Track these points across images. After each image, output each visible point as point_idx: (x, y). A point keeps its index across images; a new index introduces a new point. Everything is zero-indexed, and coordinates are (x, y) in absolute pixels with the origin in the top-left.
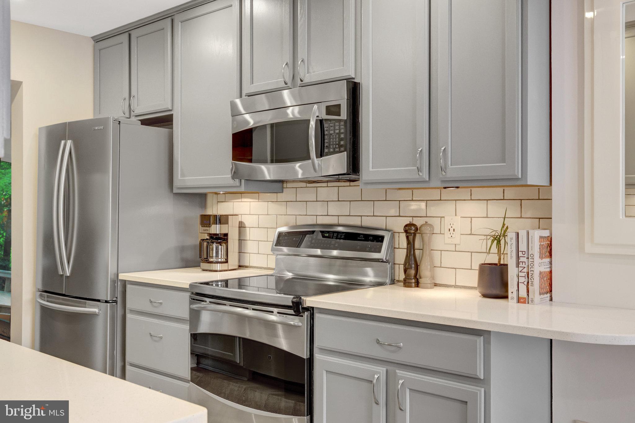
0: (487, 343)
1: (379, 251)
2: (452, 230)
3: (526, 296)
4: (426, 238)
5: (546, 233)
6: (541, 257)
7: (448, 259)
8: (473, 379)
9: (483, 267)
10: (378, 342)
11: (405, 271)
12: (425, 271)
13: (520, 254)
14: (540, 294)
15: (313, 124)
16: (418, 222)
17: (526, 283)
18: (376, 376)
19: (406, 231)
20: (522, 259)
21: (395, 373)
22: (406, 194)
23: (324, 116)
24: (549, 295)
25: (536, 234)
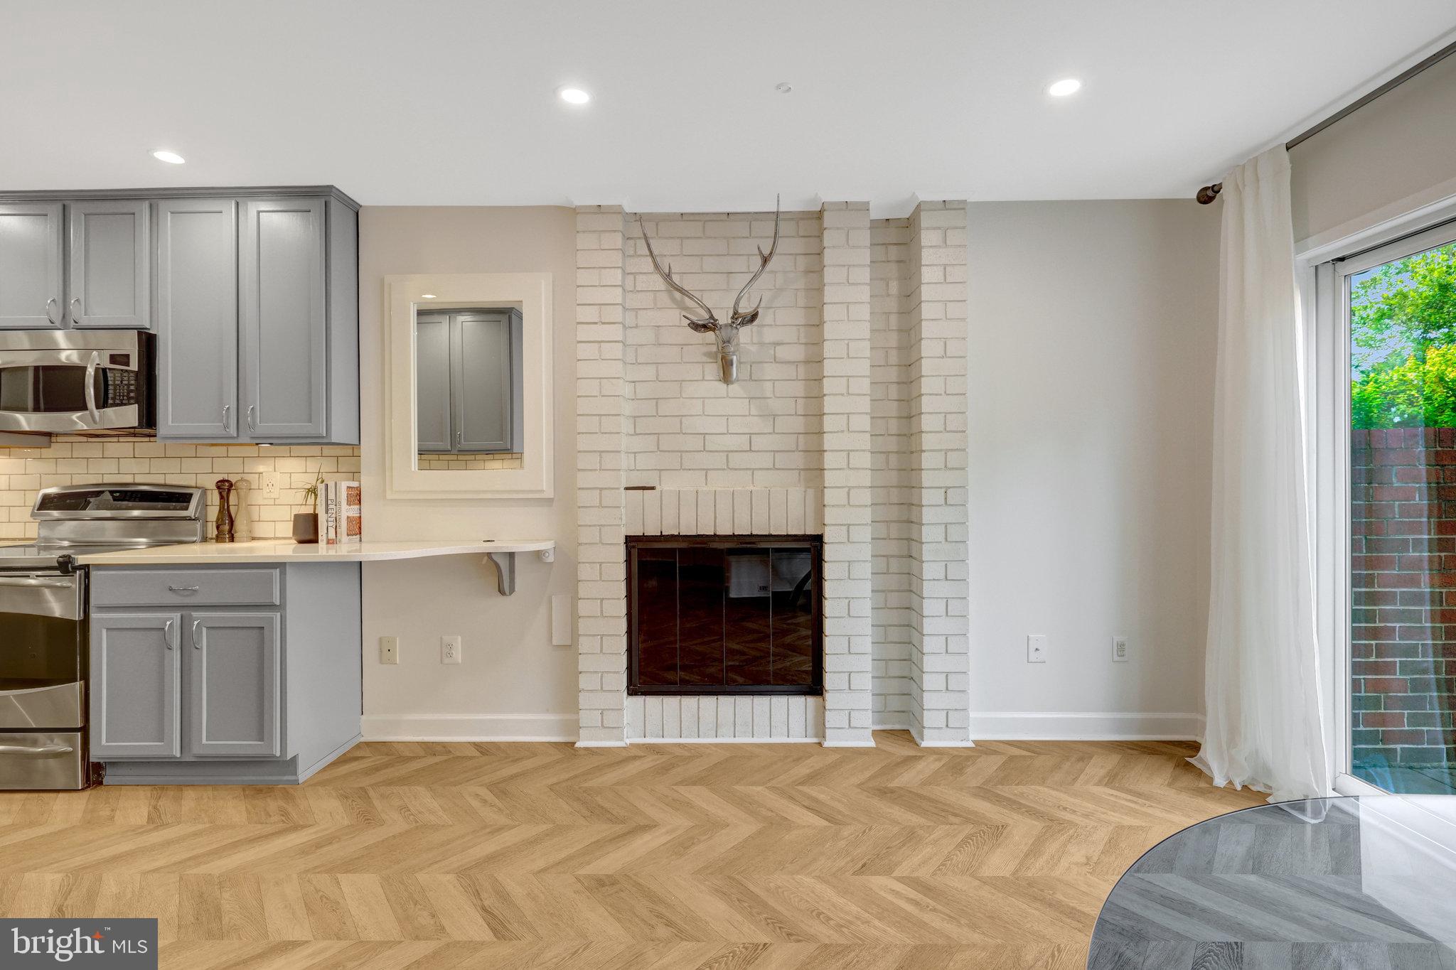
0: (283, 574)
1: (186, 509)
2: (270, 485)
3: (334, 538)
4: (242, 493)
5: (355, 484)
6: (349, 503)
7: (266, 513)
8: (271, 607)
9: (298, 518)
10: (171, 589)
11: (218, 527)
12: (240, 525)
13: (329, 502)
14: (348, 535)
15: (91, 371)
16: (233, 479)
17: (334, 527)
18: (168, 623)
19: (218, 488)
20: (330, 507)
21: (191, 615)
22: (221, 451)
23: (106, 364)
24: (358, 536)
25: (344, 485)
